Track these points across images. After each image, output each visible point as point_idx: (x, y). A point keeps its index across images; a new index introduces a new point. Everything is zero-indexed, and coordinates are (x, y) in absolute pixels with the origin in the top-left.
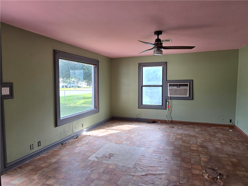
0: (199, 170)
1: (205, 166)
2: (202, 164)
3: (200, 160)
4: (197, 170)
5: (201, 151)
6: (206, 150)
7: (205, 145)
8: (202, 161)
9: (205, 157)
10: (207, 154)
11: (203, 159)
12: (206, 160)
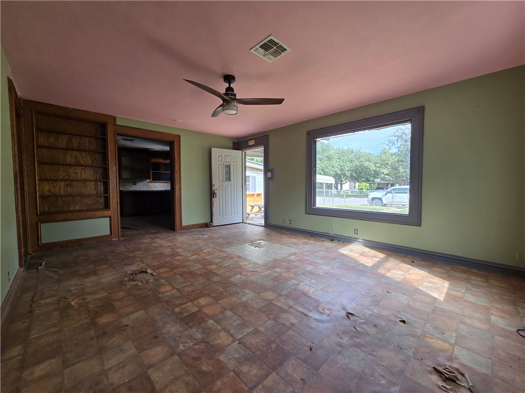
0: (161, 273)
1: (158, 280)
2: (163, 280)
3: (171, 285)
4: (164, 272)
5: (185, 303)
6: (177, 310)
7: (191, 327)
8: (167, 285)
9: (168, 294)
10: (168, 302)
11: (168, 288)
12: (162, 289)
